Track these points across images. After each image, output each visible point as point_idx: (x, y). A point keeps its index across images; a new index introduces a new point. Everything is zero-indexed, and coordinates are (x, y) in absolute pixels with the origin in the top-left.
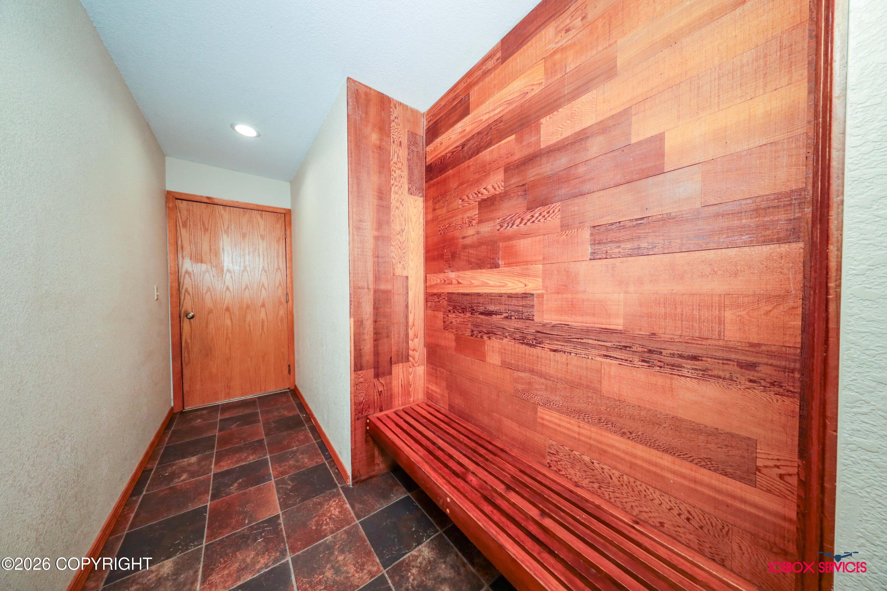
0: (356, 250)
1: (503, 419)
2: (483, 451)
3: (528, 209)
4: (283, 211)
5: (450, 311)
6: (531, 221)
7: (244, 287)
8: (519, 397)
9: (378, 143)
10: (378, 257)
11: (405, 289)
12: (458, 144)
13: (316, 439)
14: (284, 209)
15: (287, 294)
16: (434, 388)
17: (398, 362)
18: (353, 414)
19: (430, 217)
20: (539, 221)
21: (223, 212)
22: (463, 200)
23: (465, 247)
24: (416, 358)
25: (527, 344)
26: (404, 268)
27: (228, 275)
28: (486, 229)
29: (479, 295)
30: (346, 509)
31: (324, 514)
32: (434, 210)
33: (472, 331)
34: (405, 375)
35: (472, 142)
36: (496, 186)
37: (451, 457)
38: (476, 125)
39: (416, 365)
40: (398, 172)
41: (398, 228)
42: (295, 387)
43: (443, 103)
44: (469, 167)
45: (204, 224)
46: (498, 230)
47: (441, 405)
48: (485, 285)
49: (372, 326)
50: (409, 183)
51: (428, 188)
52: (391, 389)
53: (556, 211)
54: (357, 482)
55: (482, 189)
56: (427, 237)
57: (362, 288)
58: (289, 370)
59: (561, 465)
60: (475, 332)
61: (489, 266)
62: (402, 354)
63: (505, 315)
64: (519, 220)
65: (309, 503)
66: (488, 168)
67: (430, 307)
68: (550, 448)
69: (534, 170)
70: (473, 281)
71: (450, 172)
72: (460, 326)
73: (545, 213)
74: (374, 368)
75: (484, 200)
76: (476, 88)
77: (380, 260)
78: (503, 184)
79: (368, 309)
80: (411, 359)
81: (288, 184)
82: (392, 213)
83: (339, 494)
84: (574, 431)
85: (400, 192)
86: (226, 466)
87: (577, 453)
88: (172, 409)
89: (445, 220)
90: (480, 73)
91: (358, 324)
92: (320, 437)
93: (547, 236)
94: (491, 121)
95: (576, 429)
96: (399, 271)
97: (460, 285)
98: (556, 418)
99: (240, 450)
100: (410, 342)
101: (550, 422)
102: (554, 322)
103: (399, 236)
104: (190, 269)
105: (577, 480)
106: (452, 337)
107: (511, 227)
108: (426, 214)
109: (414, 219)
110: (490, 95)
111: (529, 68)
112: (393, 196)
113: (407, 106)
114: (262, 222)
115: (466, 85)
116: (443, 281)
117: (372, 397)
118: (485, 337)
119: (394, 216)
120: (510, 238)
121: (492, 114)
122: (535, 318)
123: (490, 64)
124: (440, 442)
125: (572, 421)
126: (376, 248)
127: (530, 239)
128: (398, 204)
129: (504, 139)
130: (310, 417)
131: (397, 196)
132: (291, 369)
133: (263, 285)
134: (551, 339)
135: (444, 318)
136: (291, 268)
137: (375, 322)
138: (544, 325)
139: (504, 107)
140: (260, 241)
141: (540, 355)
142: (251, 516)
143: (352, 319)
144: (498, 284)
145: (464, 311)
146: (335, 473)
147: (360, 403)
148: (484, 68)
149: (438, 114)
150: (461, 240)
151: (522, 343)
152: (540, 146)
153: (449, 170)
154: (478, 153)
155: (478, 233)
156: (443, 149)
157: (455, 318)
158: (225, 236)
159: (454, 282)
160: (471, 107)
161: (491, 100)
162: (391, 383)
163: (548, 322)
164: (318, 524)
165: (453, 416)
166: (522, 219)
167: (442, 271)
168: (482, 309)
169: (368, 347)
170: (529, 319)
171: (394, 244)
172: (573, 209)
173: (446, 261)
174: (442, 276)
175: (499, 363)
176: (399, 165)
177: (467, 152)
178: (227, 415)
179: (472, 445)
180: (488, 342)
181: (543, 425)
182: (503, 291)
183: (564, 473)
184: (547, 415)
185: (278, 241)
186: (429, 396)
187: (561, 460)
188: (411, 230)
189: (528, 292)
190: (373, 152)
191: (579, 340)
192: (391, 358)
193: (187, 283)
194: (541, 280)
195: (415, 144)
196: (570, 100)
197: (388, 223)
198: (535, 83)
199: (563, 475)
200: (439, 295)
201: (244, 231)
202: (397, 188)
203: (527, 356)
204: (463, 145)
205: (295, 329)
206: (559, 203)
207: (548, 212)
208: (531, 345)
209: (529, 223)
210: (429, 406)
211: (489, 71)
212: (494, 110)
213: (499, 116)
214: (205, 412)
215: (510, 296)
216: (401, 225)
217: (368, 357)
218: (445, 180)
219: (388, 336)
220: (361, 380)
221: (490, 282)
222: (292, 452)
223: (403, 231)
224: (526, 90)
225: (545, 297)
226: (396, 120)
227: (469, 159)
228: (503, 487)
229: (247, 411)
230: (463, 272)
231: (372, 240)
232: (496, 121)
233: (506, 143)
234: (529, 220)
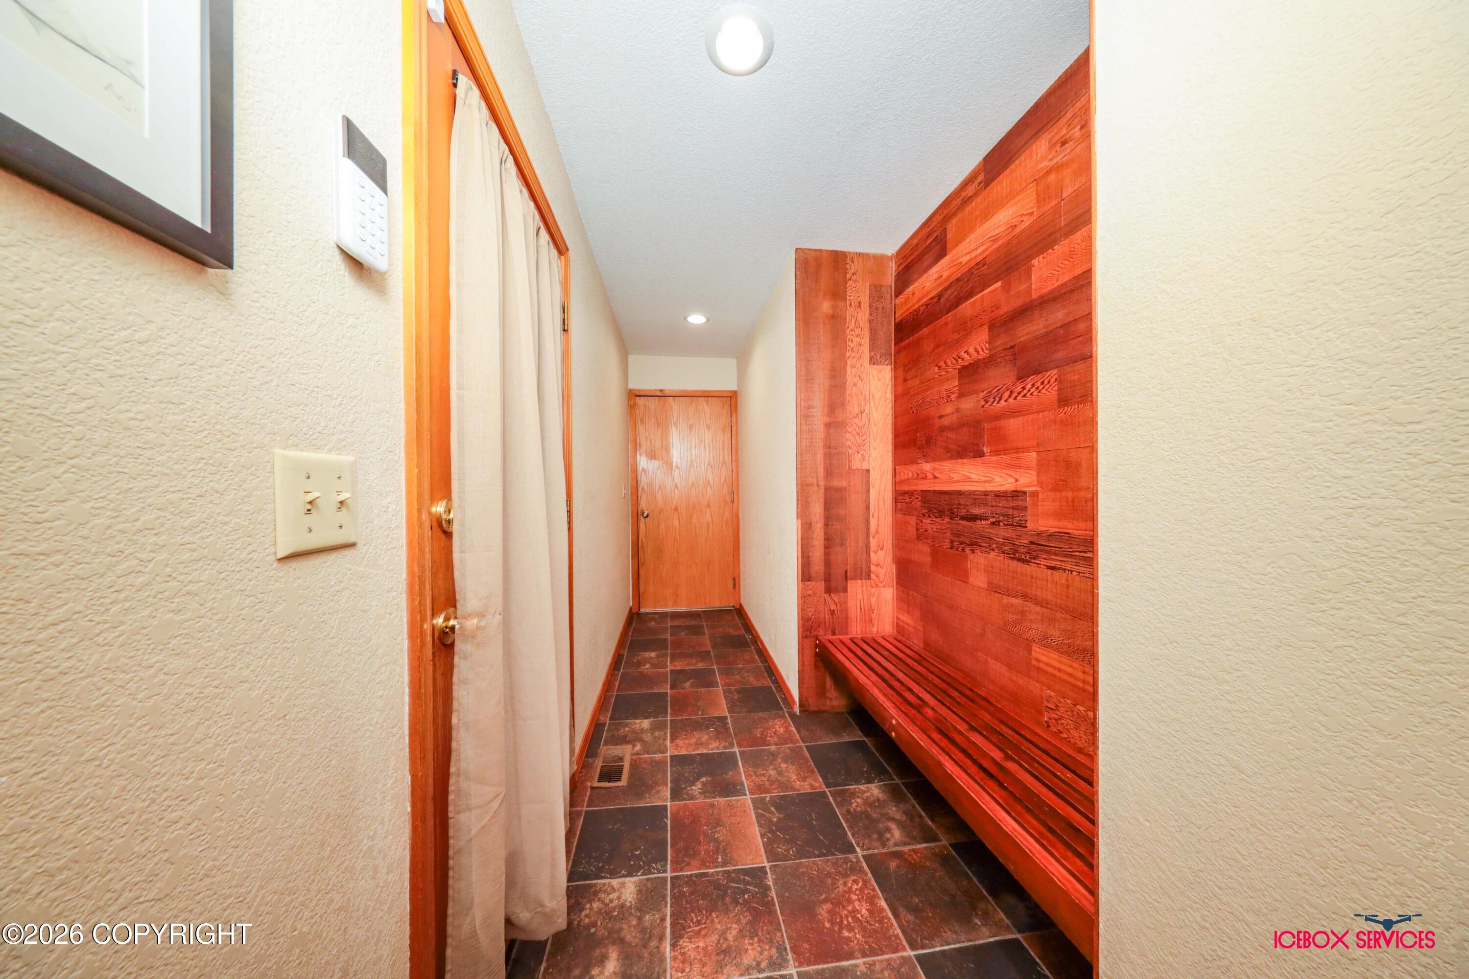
0: (804, 441)
1: (990, 660)
2: (955, 694)
3: (1019, 379)
4: (728, 394)
5: (924, 515)
6: (1022, 394)
7: (690, 484)
8: (1009, 632)
9: (830, 312)
10: (830, 447)
11: (865, 486)
12: (933, 294)
13: (762, 662)
14: (730, 391)
15: (733, 492)
16: (905, 618)
17: (855, 578)
18: (801, 630)
19: (900, 389)
20: (1031, 394)
21: (672, 403)
22: (939, 367)
23: (942, 429)
24: (882, 577)
25: (1019, 560)
26: (864, 459)
27: (677, 471)
28: (968, 405)
29: (959, 493)
30: (791, 731)
31: (768, 728)
32: (905, 380)
33: (952, 542)
34: (865, 595)
35: (949, 292)
36: (979, 349)
37: (910, 690)
38: (955, 269)
39: (880, 585)
40: (856, 340)
41: (856, 410)
42: (741, 605)
43: (915, 241)
44: (946, 324)
45: (657, 419)
46: (983, 406)
47: (915, 642)
48: (968, 479)
49: (823, 530)
50: (871, 351)
51: (897, 353)
52: (847, 610)
53: (1052, 380)
54: (805, 711)
55: (962, 353)
56: (896, 416)
57: (811, 485)
58: (735, 584)
59: (1062, 724)
60: (955, 544)
61: (971, 454)
62: (861, 568)
63: (992, 520)
64: (1008, 393)
65: (757, 715)
66: (969, 324)
67: (901, 510)
68: (1048, 701)
69: (1024, 327)
70: (952, 475)
71: (925, 331)
72: (936, 534)
73: (1039, 384)
74: (825, 581)
75: (964, 368)
76: (954, 221)
77: (833, 451)
78: (987, 345)
79: (817, 510)
80: (873, 576)
81: (733, 362)
82: (848, 392)
83: (784, 717)
84: (1076, 678)
85: (858, 365)
86: (679, 665)
87: (1082, 709)
88: (631, 609)
89: (918, 393)
90: (959, 201)
91: (806, 528)
92: (767, 661)
93: (1041, 414)
94: (972, 264)
95: (1080, 675)
96: (856, 464)
97: (937, 480)
98: (1055, 659)
99: (690, 656)
100: (872, 554)
101: (1047, 664)
102: (1052, 530)
103: (857, 420)
104: (645, 467)
105: (1081, 746)
106: (927, 549)
107: (998, 402)
108: (895, 386)
109: (878, 395)
110: (972, 230)
111: (1018, 194)
112: (849, 370)
113: (868, 255)
114: (707, 410)
115: (942, 216)
116: (916, 475)
117: (823, 615)
118: (968, 550)
119: (850, 395)
120: (997, 417)
121: (973, 255)
122: (1028, 524)
123: (971, 190)
124: (900, 675)
125: (1075, 665)
126: (827, 438)
127: (1021, 418)
128: (856, 380)
129: (989, 286)
130: (756, 639)
131: (854, 370)
132: (736, 583)
133: (709, 482)
134: (1048, 553)
135: (917, 524)
136: (737, 461)
137: (826, 525)
138: (1039, 534)
139: (989, 244)
140: (706, 432)
141: (1034, 575)
142: (703, 710)
143: (799, 521)
144: (984, 479)
145: (941, 514)
146: (781, 698)
147: (809, 620)
148: (963, 194)
149: (910, 256)
150: (937, 421)
151: (1013, 558)
152: (1031, 295)
153: (922, 329)
154: (957, 306)
155: (958, 410)
156: (915, 301)
157: (931, 525)
158: (674, 429)
159: (929, 476)
160: (949, 246)
161: (973, 236)
162: (846, 602)
163: (1044, 529)
164: (762, 733)
165: (927, 655)
166: (1012, 392)
167: (914, 462)
168: (963, 512)
169: (818, 554)
170: (1022, 525)
171: (850, 430)
172: (1072, 378)
173: (919, 448)
174: (914, 468)
175: (985, 586)
176: (858, 331)
177: (944, 305)
178: (676, 623)
179: (945, 686)
180: (971, 557)
181: (1039, 669)
182: (989, 487)
183: (1065, 735)
184: (1043, 654)
185: (724, 430)
186: (900, 628)
187: (1061, 718)
188: (874, 410)
189: (1019, 489)
190: (825, 324)
191: (1082, 554)
192: (846, 571)
193: (643, 480)
194: (1035, 473)
195: (881, 297)
196: (1067, 235)
197: (843, 405)
198: (1026, 213)
199: (1065, 738)
200: (911, 494)
201: (691, 422)
202: (854, 360)
203: (1019, 576)
204: (940, 296)
205: (741, 535)
206: (1055, 371)
207: (1042, 383)
208: (1024, 561)
209: (1019, 398)
210: (898, 641)
211: (969, 199)
212: (976, 249)
213: (981, 257)
214: (656, 616)
215: (998, 495)
216: (859, 405)
217: (818, 566)
218: (918, 340)
219: (842, 545)
220: (809, 592)
221: (973, 476)
222: (738, 669)
223: (862, 412)
224: (1015, 221)
225: (1040, 496)
226: (854, 277)
227: (948, 313)
228: (966, 726)
229: (693, 623)
230: (940, 463)
231: (822, 428)
232: (977, 264)
233: (990, 292)
234: (1019, 393)
